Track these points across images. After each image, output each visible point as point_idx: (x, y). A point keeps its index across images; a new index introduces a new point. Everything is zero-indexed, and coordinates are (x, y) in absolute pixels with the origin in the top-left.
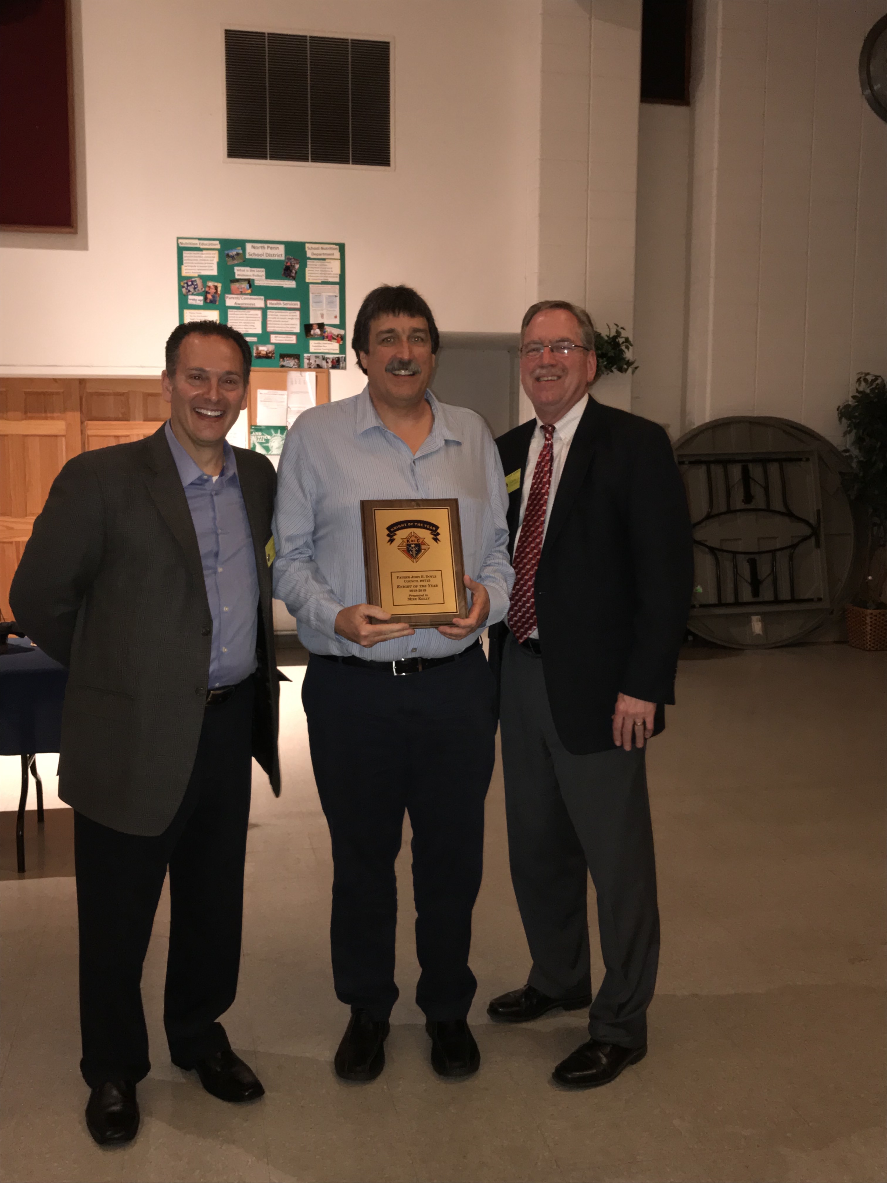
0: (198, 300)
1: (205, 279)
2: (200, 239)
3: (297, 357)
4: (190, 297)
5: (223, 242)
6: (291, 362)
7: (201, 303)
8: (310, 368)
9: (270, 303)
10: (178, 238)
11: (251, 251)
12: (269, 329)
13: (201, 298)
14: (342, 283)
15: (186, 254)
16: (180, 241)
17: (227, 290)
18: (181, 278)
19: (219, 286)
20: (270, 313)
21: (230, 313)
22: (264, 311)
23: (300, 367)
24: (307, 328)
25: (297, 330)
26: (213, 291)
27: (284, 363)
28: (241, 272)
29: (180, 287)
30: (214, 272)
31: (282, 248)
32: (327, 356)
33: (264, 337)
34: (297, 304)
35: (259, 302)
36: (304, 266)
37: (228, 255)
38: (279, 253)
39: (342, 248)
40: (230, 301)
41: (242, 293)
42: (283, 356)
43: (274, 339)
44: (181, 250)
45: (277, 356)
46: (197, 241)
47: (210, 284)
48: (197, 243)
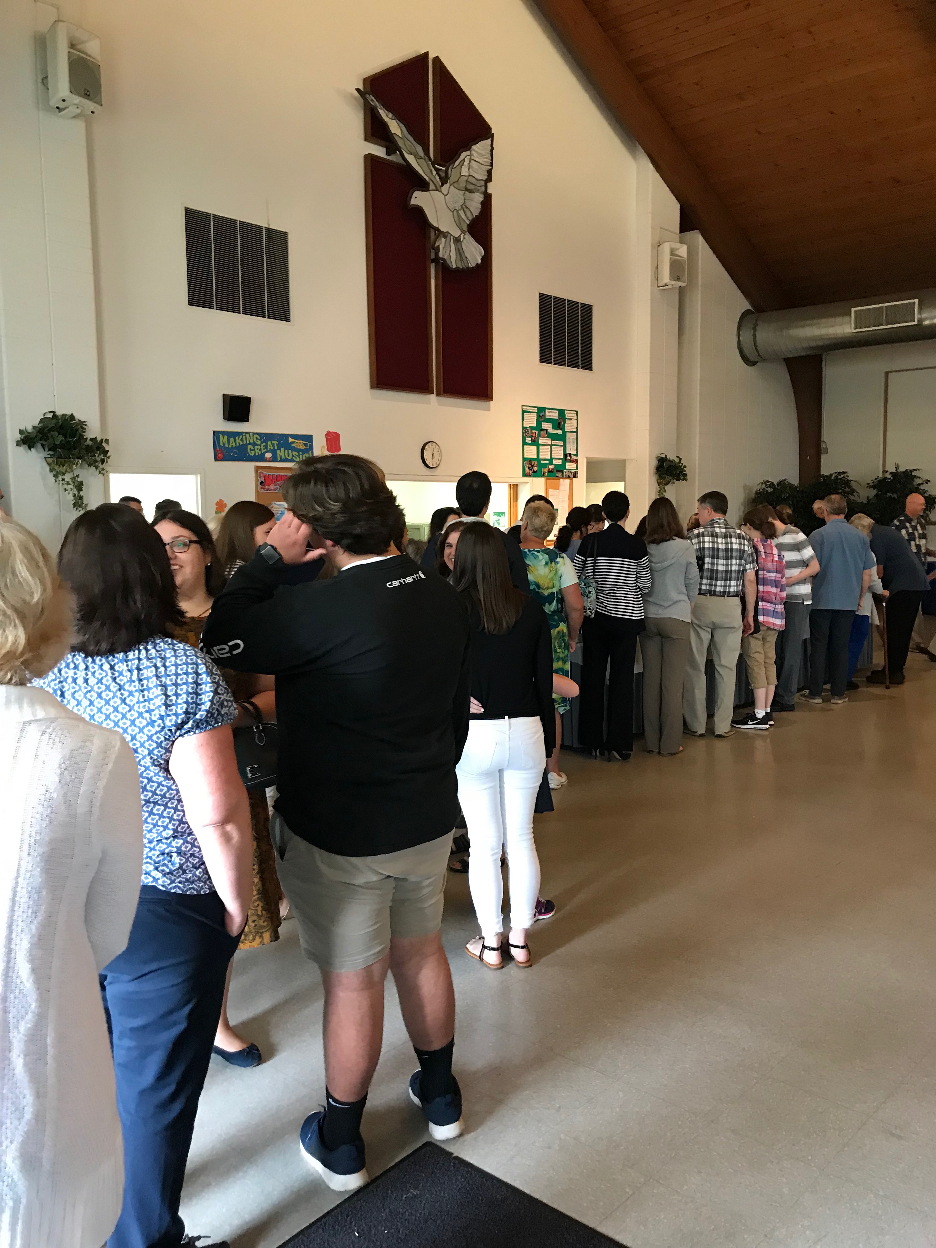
0: (528, 440)
1: (532, 428)
2: (530, 407)
3: (562, 471)
4: (527, 438)
5: (538, 408)
6: (559, 474)
7: (530, 442)
8: (566, 478)
9: (554, 442)
10: (522, 406)
11: (549, 414)
12: (553, 457)
13: (530, 439)
14: (577, 432)
15: (525, 414)
16: (524, 407)
17: (540, 436)
18: (523, 428)
19: (537, 432)
20: (553, 447)
21: (541, 447)
22: (551, 446)
23: (563, 477)
24: (565, 455)
25: (562, 457)
26: (534, 435)
27: (557, 475)
28: (545, 425)
29: (523, 433)
30: (535, 425)
31: (557, 412)
32: (572, 471)
33: (551, 460)
34: (562, 443)
35: (549, 441)
36: (565, 423)
37: (540, 416)
38: (555, 415)
39: (577, 412)
40: (540, 442)
41: (544, 437)
42: (557, 471)
43: (555, 462)
44: (523, 412)
45: (555, 471)
46: (529, 408)
47: (533, 431)
48: (528, 409)
